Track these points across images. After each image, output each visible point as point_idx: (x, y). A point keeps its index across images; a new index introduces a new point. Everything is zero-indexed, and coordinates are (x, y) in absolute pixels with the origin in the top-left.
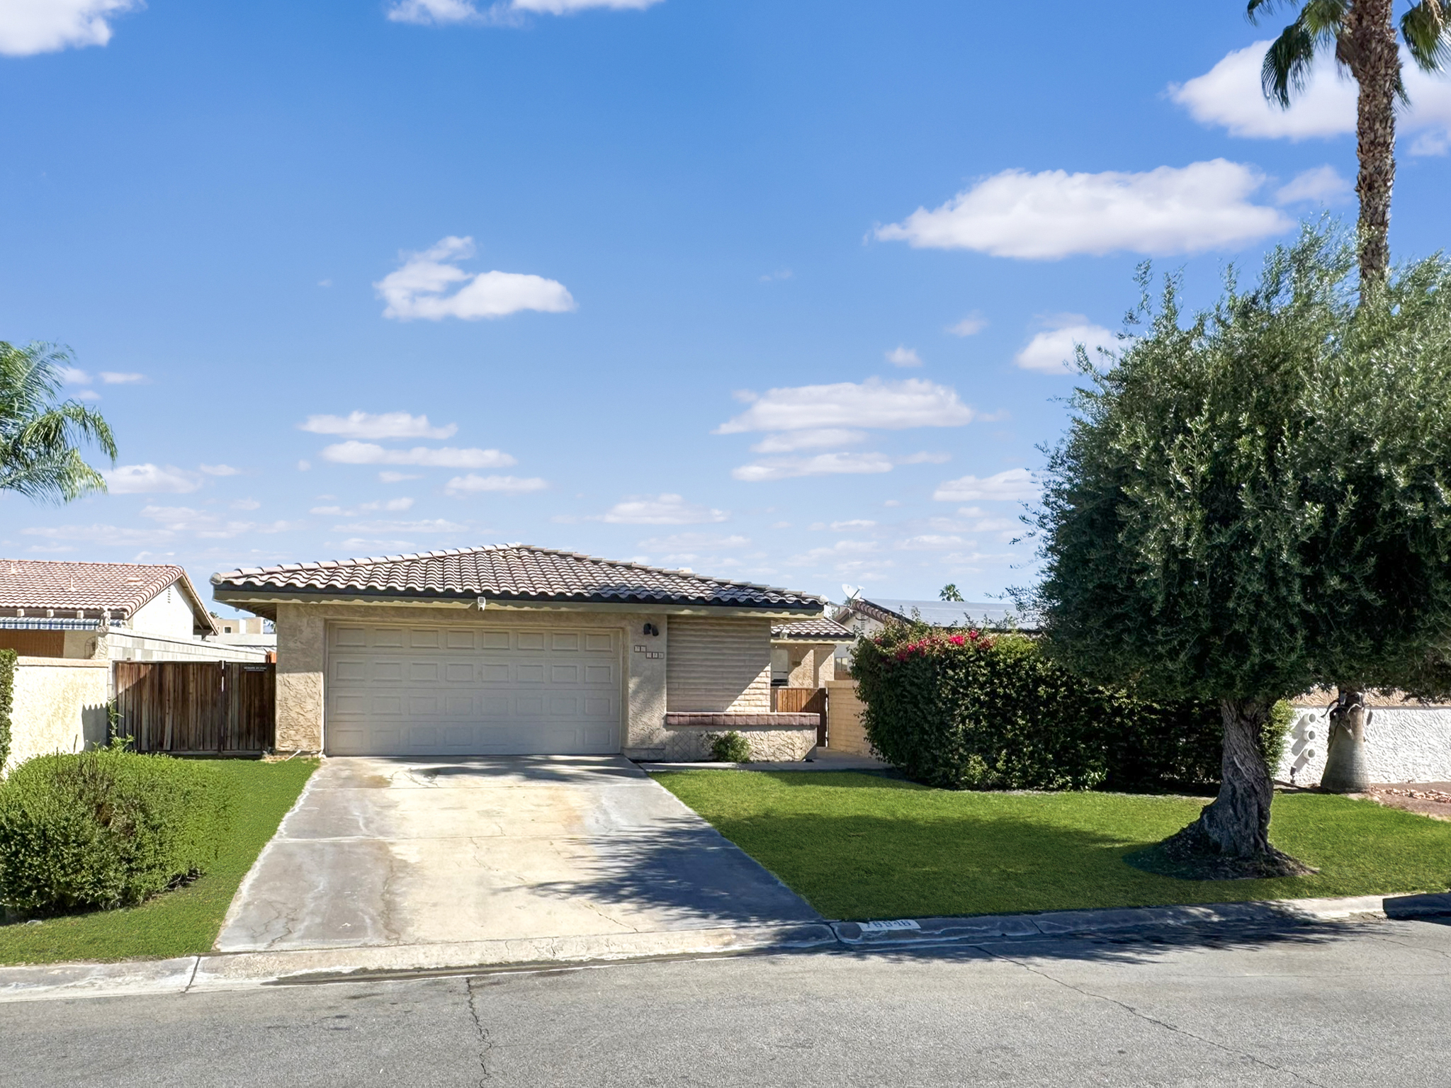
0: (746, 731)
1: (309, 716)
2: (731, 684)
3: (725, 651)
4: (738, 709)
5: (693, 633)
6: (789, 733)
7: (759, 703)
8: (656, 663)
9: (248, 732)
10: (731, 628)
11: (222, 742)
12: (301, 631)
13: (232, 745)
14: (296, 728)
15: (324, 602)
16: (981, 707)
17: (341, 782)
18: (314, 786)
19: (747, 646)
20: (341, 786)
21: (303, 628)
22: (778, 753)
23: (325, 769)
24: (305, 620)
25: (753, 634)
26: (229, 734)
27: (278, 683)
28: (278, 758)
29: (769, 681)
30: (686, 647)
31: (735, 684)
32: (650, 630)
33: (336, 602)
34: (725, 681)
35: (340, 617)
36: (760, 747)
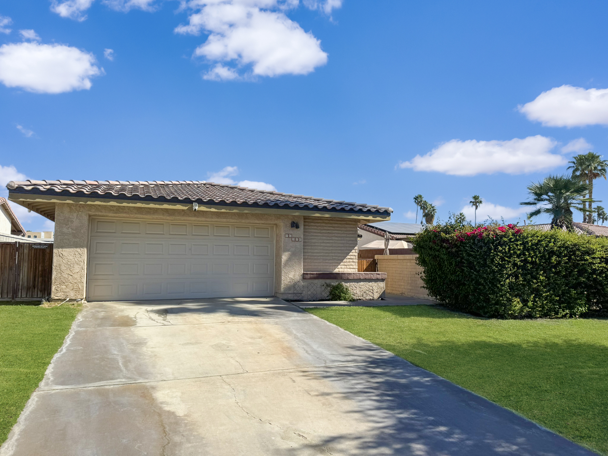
0: (347, 283)
1: (75, 276)
2: (336, 256)
3: (333, 238)
4: (340, 270)
5: (315, 227)
6: (371, 283)
7: (352, 267)
8: (298, 244)
9: (34, 287)
10: (336, 225)
11: (15, 293)
12: (72, 222)
13: (22, 295)
14: (66, 284)
15: (89, 203)
16: (518, 269)
17: (99, 321)
18: (79, 326)
19: (345, 235)
20: (99, 325)
21: (74, 220)
22: (365, 295)
23: (87, 311)
24: (75, 215)
25: (348, 229)
26: (20, 288)
27: (54, 255)
28: (53, 304)
29: (357, 254)
30: (313, 236)
31: (339, 256)
32: (295, 225)
33: (97, 203)
34: (333, 255)
35: (100, 213)
36: (355, 291)
